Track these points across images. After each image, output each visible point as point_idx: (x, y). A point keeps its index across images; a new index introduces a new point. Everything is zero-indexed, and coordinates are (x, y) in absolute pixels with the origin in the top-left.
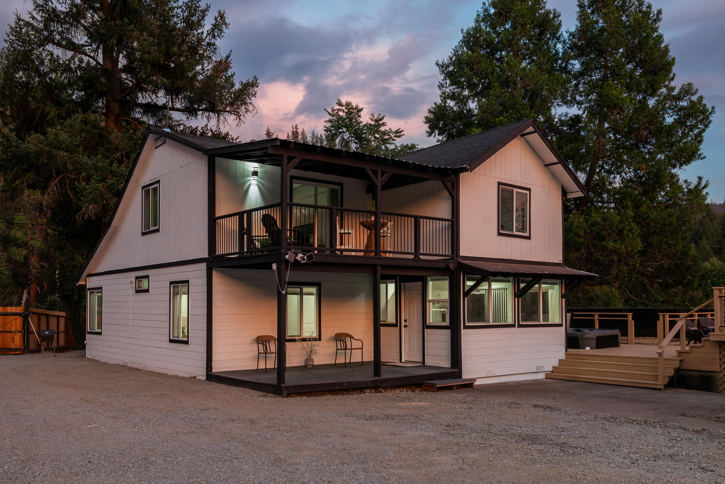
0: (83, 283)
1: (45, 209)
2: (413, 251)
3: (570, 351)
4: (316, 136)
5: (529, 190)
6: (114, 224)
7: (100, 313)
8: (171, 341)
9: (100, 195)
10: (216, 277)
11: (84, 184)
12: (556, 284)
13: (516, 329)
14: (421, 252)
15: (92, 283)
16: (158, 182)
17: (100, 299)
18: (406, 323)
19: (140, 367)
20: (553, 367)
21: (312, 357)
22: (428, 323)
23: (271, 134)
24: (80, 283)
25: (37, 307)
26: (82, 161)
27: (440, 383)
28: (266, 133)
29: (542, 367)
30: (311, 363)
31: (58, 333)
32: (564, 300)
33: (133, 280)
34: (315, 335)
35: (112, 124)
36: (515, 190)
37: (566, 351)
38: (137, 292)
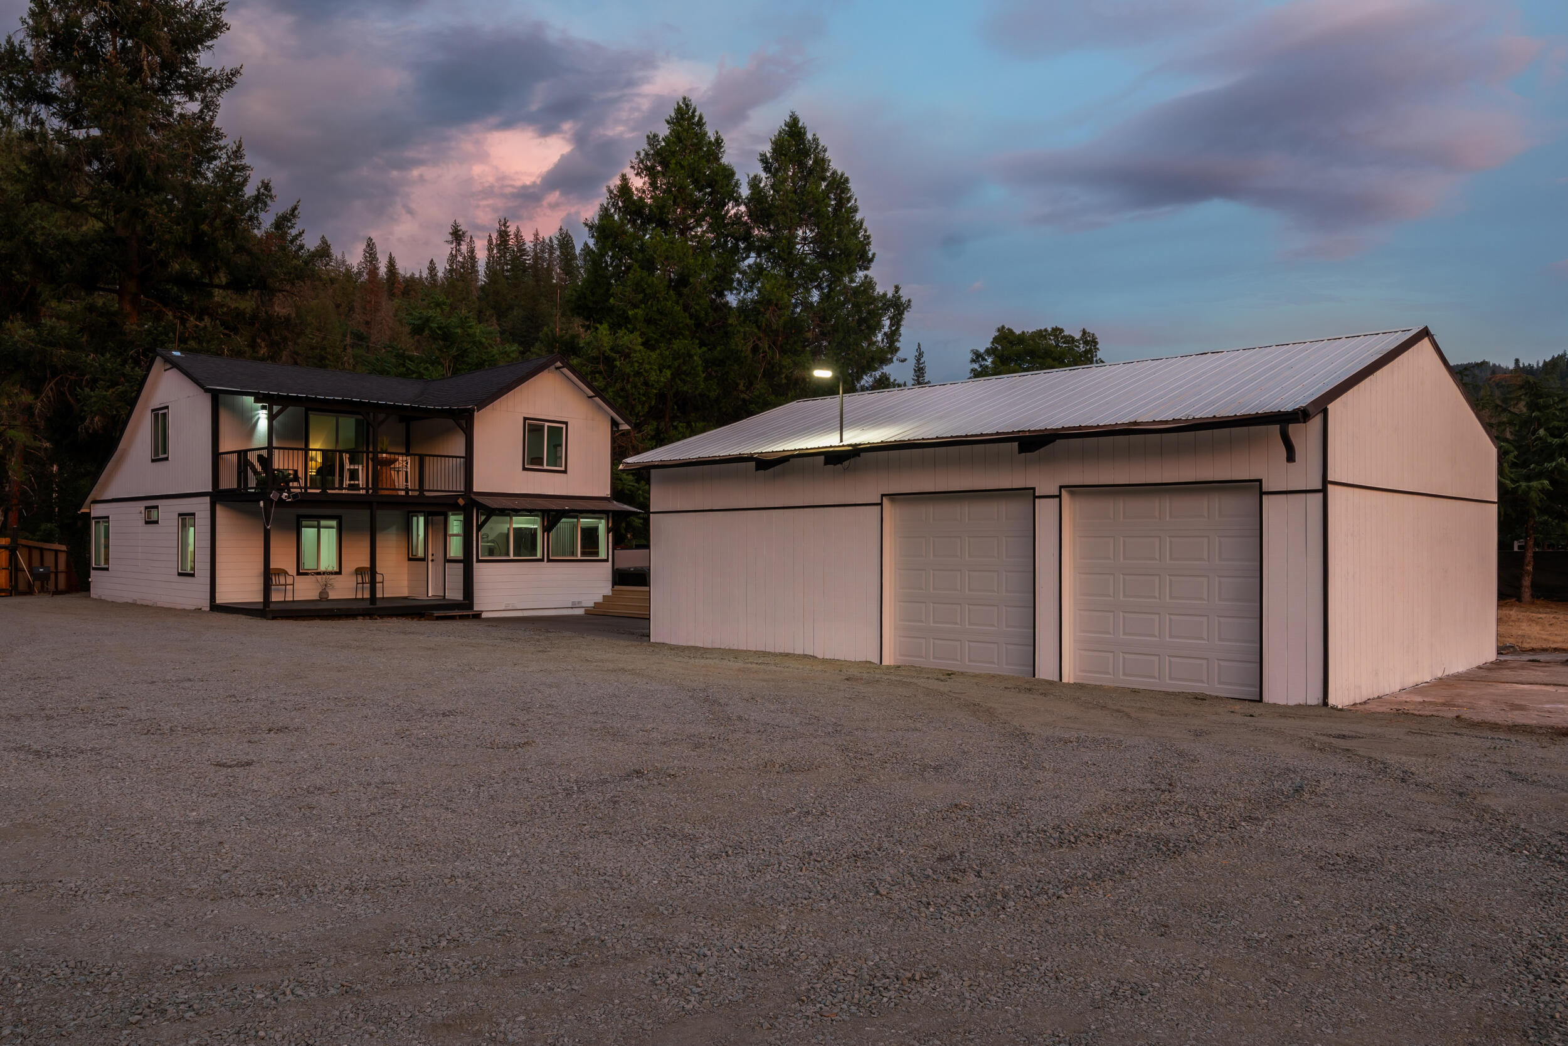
0: (87, 511)
1: (38, 420)
2: (417, 488)
3: (616, 587)
4: (541, 240)
5: (566, 423)
6: (121, 446)
7: (107, 547)
8: (180, 574)
9: (109, 405)
10: (220, 511)
11: (87, 390)
12: (602, 518)
13: (545, 563)
14: (427, 488)
15: (97, 511)
16: (167, 407)
17: (107, 529)
18: (434, 558)
19: (150, 603)
20: (595, 603)
21: (327, 590)
22: (448, 556)
23: (461, 233)
24: (83, 510)
25: (26, 538)
26: (85, 361)
27: (437, 614)
28: (451, 231)
29: (579, 603)
30: (325, 596)
31: (56, 573)
32: (610, 534)
33: (143, 509)
34: (336, 569)
35: (128, 308)
36: (547, 424)
37: (613, 587)
38: (147, 523)
